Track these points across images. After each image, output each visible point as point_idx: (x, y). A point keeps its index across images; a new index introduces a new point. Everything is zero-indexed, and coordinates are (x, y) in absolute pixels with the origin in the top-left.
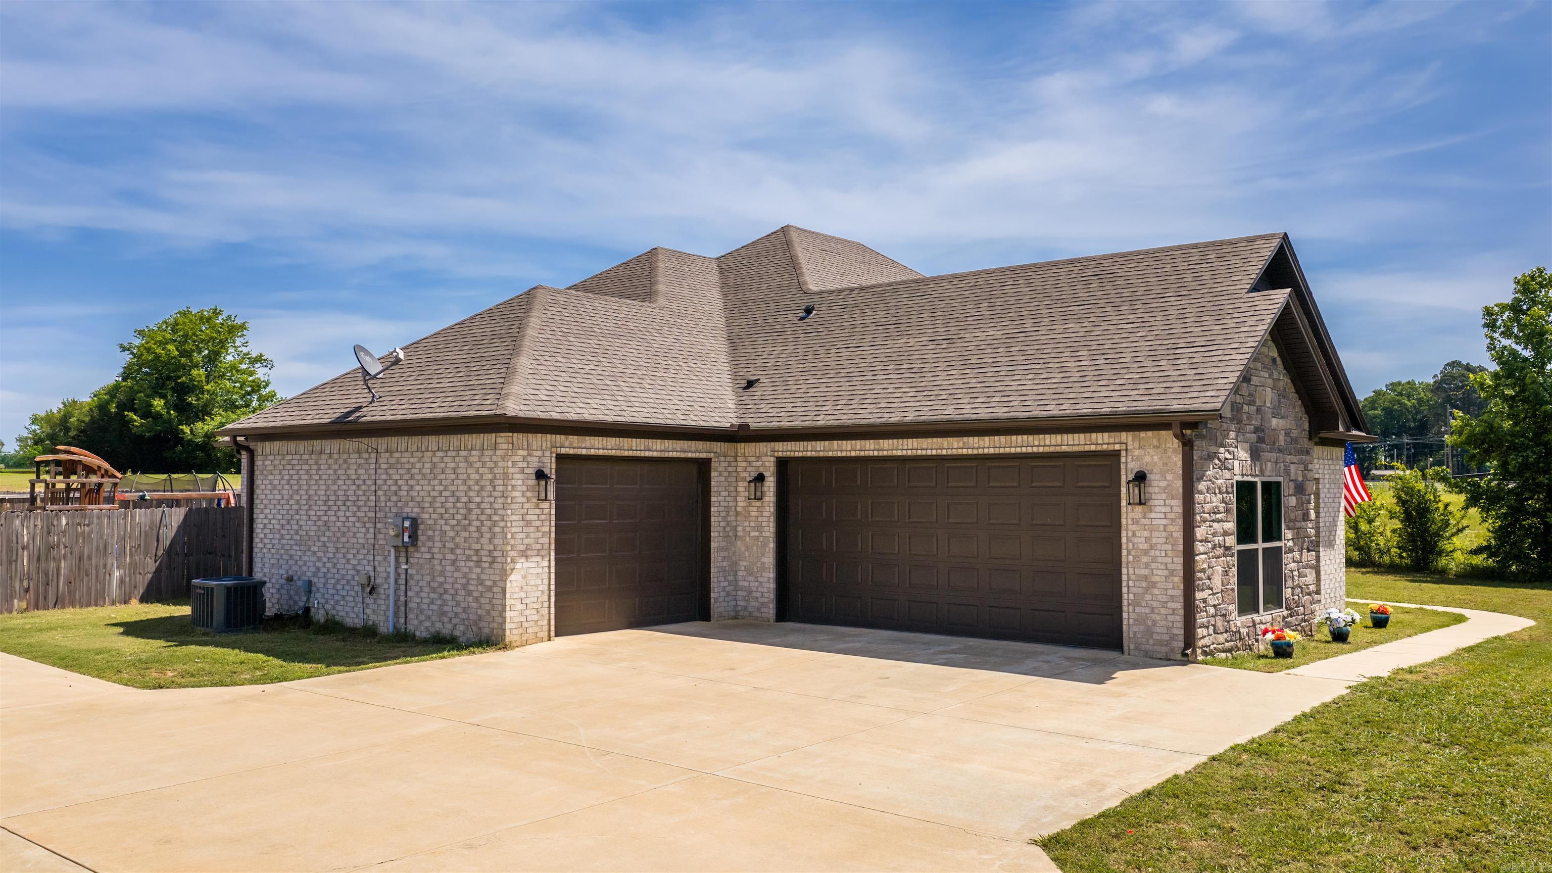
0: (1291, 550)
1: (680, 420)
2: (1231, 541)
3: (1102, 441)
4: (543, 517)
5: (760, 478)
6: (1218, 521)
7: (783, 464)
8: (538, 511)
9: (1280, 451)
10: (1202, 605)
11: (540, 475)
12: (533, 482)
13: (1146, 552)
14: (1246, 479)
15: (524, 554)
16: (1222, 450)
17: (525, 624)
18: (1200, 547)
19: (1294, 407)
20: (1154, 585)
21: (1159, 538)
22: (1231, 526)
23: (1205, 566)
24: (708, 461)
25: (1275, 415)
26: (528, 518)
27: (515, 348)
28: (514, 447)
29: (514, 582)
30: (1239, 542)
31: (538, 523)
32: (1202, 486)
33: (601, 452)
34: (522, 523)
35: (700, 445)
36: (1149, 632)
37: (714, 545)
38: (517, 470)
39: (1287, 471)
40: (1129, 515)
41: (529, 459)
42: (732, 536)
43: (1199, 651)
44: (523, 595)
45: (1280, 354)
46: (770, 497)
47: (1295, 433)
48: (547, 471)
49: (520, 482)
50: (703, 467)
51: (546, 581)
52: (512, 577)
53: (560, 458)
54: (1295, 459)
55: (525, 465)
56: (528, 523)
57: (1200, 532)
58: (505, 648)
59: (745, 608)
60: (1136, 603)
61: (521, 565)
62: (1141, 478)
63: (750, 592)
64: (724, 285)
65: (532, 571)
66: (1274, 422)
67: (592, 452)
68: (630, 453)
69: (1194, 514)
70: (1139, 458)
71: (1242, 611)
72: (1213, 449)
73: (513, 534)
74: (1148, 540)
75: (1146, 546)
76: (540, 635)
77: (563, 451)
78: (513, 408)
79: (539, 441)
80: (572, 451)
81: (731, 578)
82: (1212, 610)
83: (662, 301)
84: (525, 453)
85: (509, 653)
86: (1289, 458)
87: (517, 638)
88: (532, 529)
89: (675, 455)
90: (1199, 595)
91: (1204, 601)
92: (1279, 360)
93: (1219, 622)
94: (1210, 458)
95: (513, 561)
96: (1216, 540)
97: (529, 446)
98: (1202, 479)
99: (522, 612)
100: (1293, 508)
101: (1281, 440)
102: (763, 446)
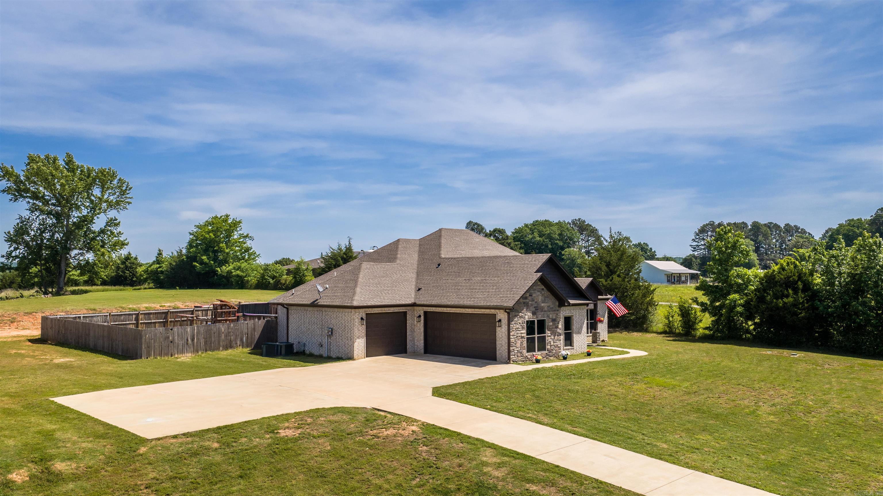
0: (549, 336)
1: (399, 302)
2: (525, 335)
3: (493, 311)
4: (363, 329)
5: (420, 316)
6: (519, 331)
7: (426, 313)
8: (361, 328)
9: (545, 311)
10: (512, 350)
11: (362, 319)
12: (360, 320)
13: (501, 338)
14: (530, 320)
15: (358, 338)
16: (521, 314)
17: (359, 355)
18: (511, 337)
19: (551, 300)
20: (502, 346)
21: (504, 335)
22: (524, 331)
23: (514, 341)
24: (406, 312)
25: (542, 303)
27: (356, 286)
28: (356, 313)
29: (356, 345)
30: (527, 335)
32: (513, 323)
33: (377, 312)
35: (404, 308)
36: (502, 357)
37: (408, 334)
38: (356, 318)
39: (548, 316)
40: (498, 329)
41: (359, 315)
42: (413, 331)
43: (511, 361)
44: (358, 348)
45: (545, 287)
46: (422, 323)
47: (552, 306)
48: (363, 318)
49: (357, 321)
50: (405, 313)
51: (364, 344)
52: (355, 343)
53: (366, 314)
54: (552, 313)
55: (358, 317)
56: (359, 330)
57: (511, 334)
58: (354, 360)
59: (417, 350)
60: (499, 350)
61: (358, 340)
62: (500, 321)
63: (418, 346)
64: (420, 251)
65: (360, 342)
66: (543, 305)
67: (375, 312)
68: (385, 312)
69: (510, 330)
70: (500, 316)
71: (528, 352)
72: (518, 314)
73: (355, 333)
74: (501, 335)
75: (501, 337)
76: (362, 357)
77: (367, 312)
78: (355, 304)
79: (361, 310)
80: (370, 312)
81: (413, 342)
82: (516, 352)
83: (398, 261)
85: (355, 361)
86: (549, 313)
87: (357, 358)
88: (360, 332)
89: (397, 311)
90: (511, 348)
91: (513, 349)
92: (545, 289)
93: (519, 354)
94: (516, 316)
95: (356, 339)
96: (518, 335)
97: (359, 312)
98: (513, 321)
99: (358, 352)
100: (551, 326)
101: (546, 309)
102: (420, 308)
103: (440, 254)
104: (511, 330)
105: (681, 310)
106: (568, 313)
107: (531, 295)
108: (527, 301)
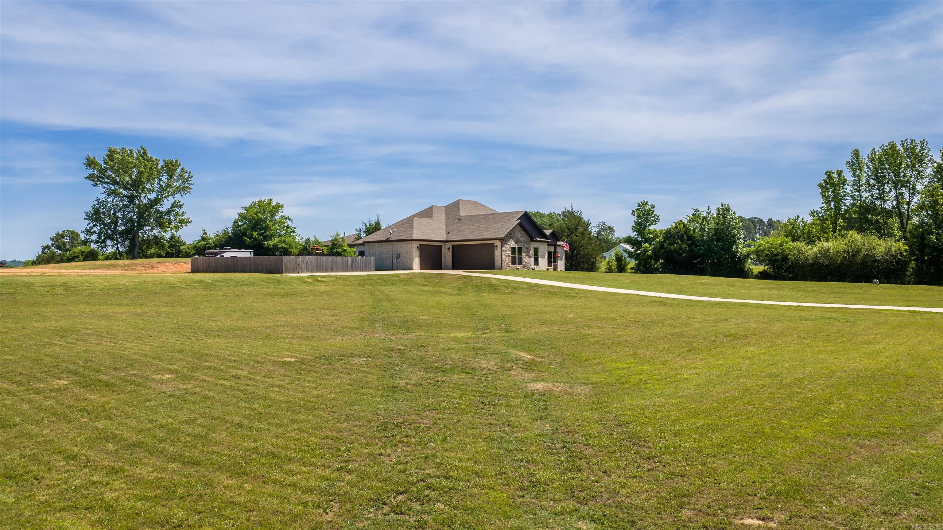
0: (525, 257)
1: (437, 239)
2: (510, 255)
3: (492, 242)
5: (449, 248)
6: (507, 252)
7: (453, 246)
8: (417, 252)
9: (522, 243)
10: (503, 263)
13: (497, 256)
14: (514, 246)
15: (416, 259)
16: (508, 242)
18: (503, 256)
19: (526, 237)
20: (498, 260)
21: (499, 255)
22: (510, 253)
23: (504, 258)
27: (412, 229)
28: (414, 243)
29: (414, 262)
30: (512, 255)
31: (417, 254)
32: (504, 247)
34: (415, 254)
35: (440, 243)
36: (497, 268)
37: (442, 258)
38: (414, 246)
40: (495, 251)
41: (416, 245)
42: (445, 257)
43: (503, 270)
46: (451, 251)
47: (526, 241)
48: (418, 246)
49: (415, 248)
50: (441, 246)
51: (418, 262)
57: (503, 254)
58: (413, 270)
59: (447, 268)
60: (496, 263)
62: (497, 246)
63: (448, 264)
64: (446, 213)
67: (424, 244)
68: (430, 244)
69: (502, 252)
70: (496, 244)
71: (512, 264)
72: (506, 243)
74: (497, 254)
76: (418, 269)
78: (414, 238)
79: (417, 242)
80: (422, 244)
81: (445, 262)
82: (506, 265)
83: (434, 218)
86: (524, 244)
87: (415, 269)
89: (436, 245)
90: (503, 261)
92: (522, 230)
95: (414, 259)
96: (507, 254)
99: (415, 266)
100: (525, 251)
101: (523, 241)
102: (450, 243)
103: (459, 214)
105: (616, 258)
106: (536, 246)
107: (514, 233)
108: (512, 235)
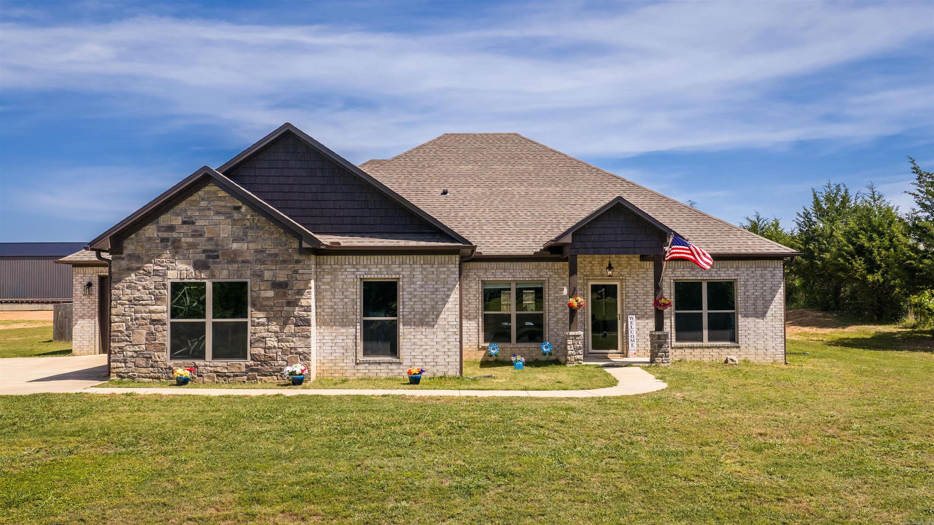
2: (166, 317)
4: (92, 302)
6: (143, 305)
8: (89, 300)
11: (89, 284)
12: (86, 287)
15: (82, 317)
17: (82, 347)
25: (235, 241)
26: (84, 302)
29: (76, 329)
30: (173, 316)
31: (89, 305)
34: (80, 305)
38: (78, 283)
39: (255, 275)
41: (84, 278)
44: (81, 334)
49: (79, 288)
51: (93, 329)
52: (76, 327)
53: (100, 276)
54: (271, 267)
55: (82, 280)
56: (84, 305)
58: (72, 355)
61: (80, 322)
65: (86, 325)
73: (76, 309)
76: (90, 352)
77: (102, 274)
79: (89, 270)
84: (82, 275)
85: (71, 358)
87: (78, 352)
88: (86, 307)
93: (141, 362)
94: (130, 270)
95: (76, 320)
96: (139, 315)
97: (85, 274)
98: (120, 281)
99: (81, 342)
100: (268, 299)
101: (248, 257)
104: (113, 303)
106: (381, 272)
108: (175, 235)
